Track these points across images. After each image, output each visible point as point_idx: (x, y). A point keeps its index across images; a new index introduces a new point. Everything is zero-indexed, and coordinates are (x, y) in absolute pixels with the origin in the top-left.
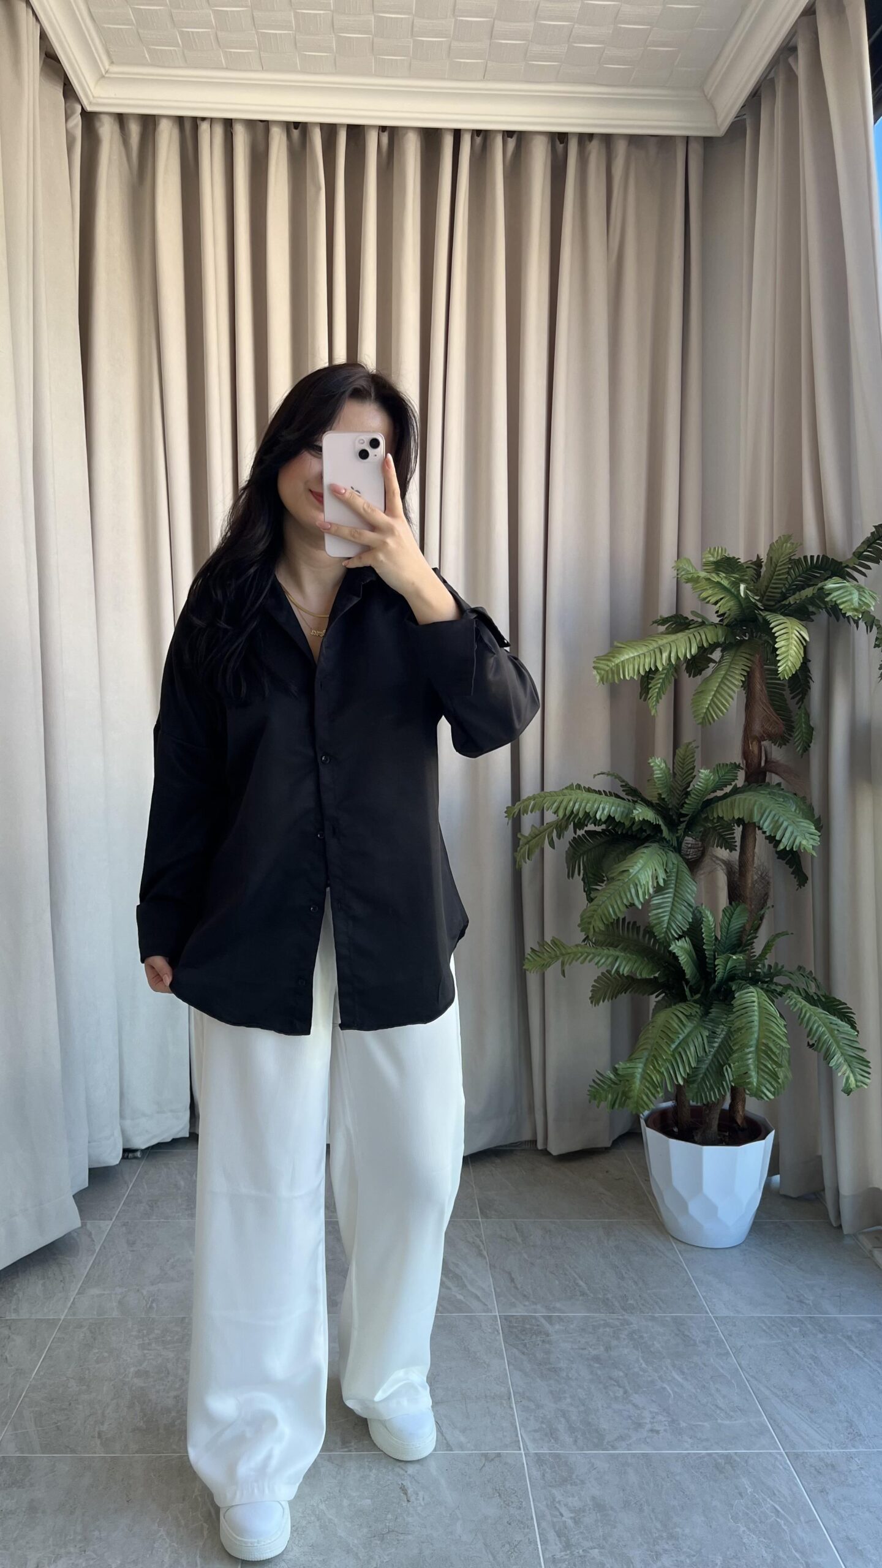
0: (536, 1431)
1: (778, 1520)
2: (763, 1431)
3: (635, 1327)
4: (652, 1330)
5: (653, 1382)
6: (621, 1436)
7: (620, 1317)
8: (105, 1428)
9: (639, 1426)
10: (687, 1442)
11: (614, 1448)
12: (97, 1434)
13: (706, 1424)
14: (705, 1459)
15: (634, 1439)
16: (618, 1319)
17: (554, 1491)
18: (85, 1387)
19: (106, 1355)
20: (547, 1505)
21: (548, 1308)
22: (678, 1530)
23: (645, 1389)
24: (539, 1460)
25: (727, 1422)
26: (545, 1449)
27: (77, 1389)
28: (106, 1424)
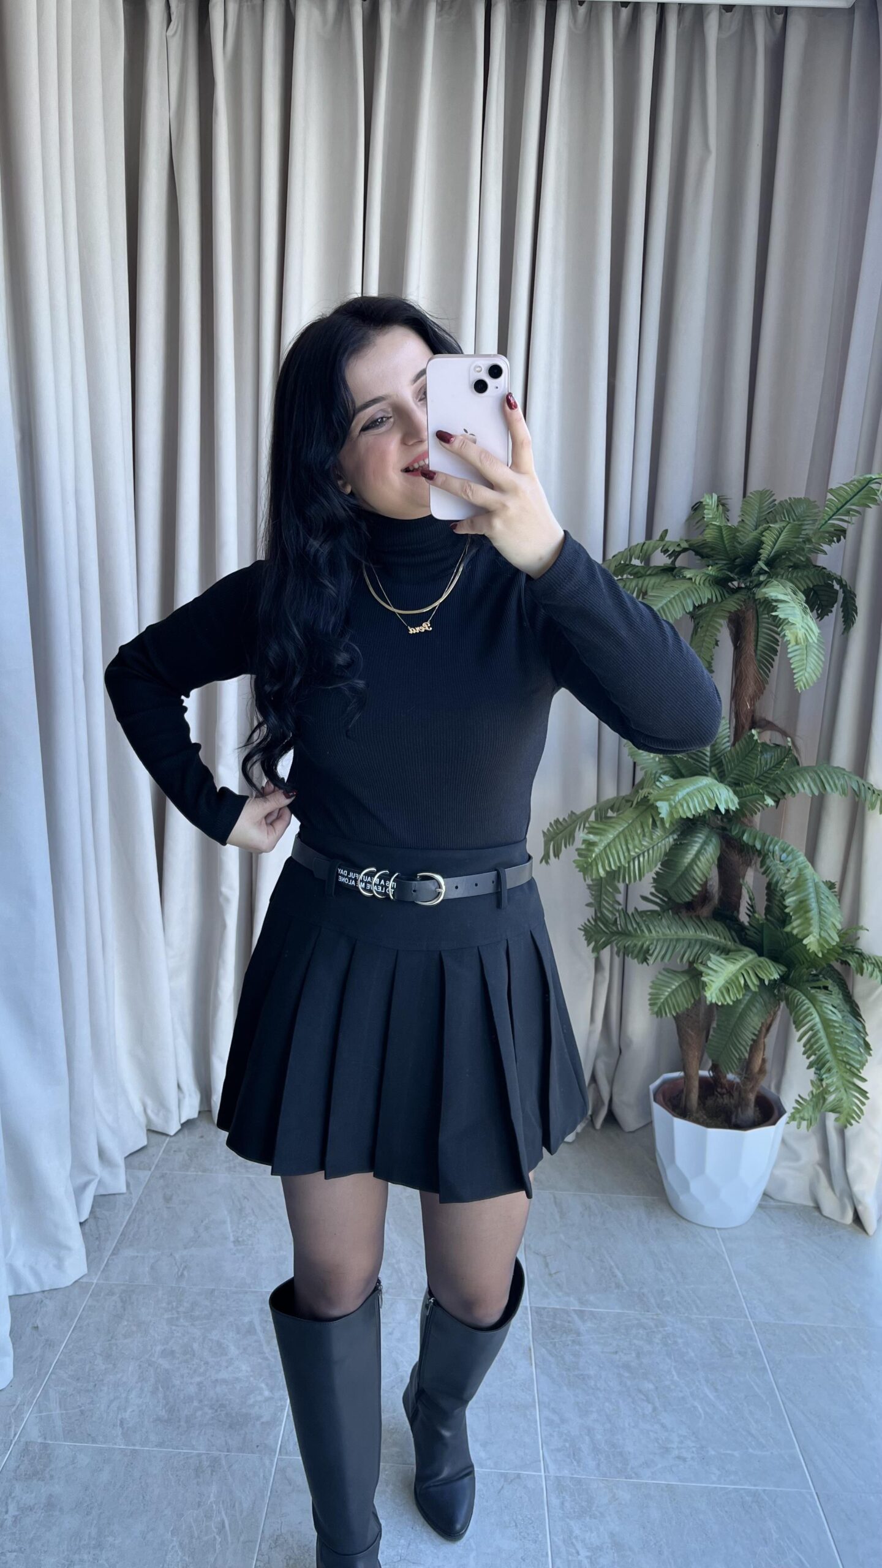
0: (559, 1450)
2: (795, 1464)
3: (669, 1329)
4: (687, 1335)
5: (684, 1399)
6: (646, 1462)
7: (655, 1317)
8: (127, 1415)
9: (666, 1450)
10: (714, 1474)
11: (638, 1476)
12: (119, 1422)
13: (735, 1453)
14: (733, 1495)
15: (660, 1466)
16: (653, 1319)
17: (572, 1523)
18: (111, 1366)
19: (134, 1328)
20: (564, 1541)
21: (582, 1303)
23: (675, 1407)
24: (559, 1485)
25: (756, 1452)
26: (566, 1473)
27: (103, 1367)
28: (129, 1410)
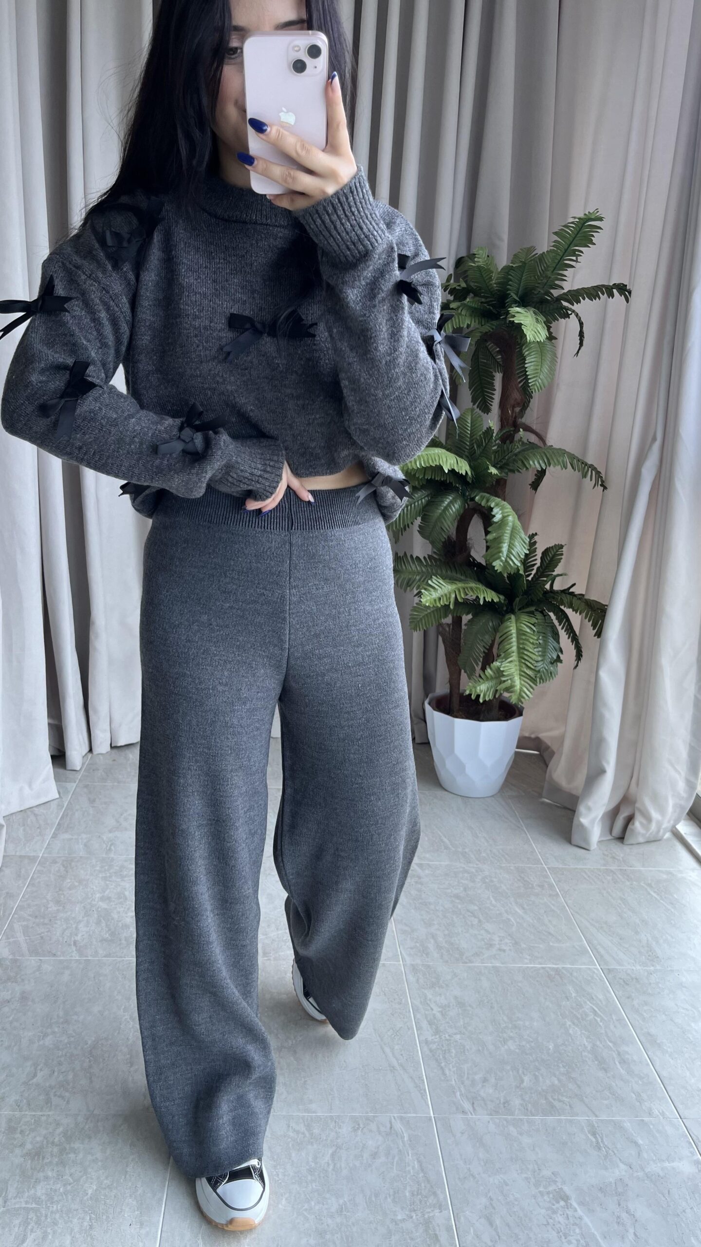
0: (412, 948)
1: (596, 1018)
2: (584, 952)
3: (487, 873)
4: (500, 876)
5: (500, 914)
6: (476, 953)
7: (475, 866)
9: (490, 946)
10: (526, 959)
11: (471, 962)
12: (72, 942)
13: (541, 946)
14: (541, 971)
15: (487, 955)
16: (473, 867)
17: (426, 992)
18: (61, 908)
19: (77, 884)
20: (421, 1002)
22: (521, 1023)
23: (495, 920)
24: (414, 969)
25: (556, 945)
26: (418, 961)
27: (55, 909)
28: (80, 935)
